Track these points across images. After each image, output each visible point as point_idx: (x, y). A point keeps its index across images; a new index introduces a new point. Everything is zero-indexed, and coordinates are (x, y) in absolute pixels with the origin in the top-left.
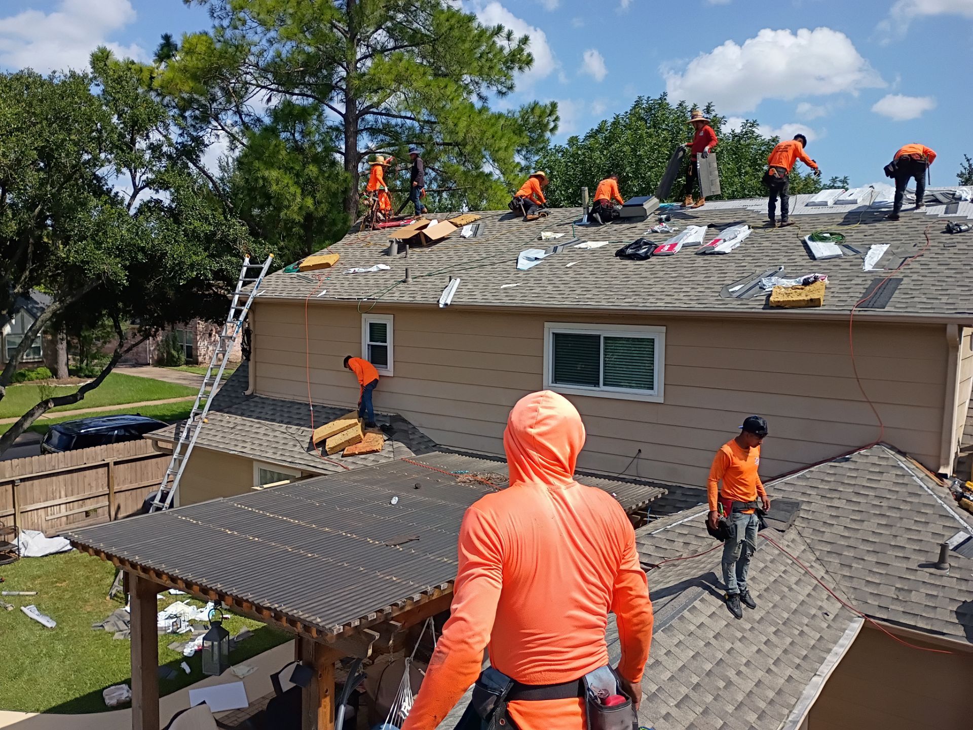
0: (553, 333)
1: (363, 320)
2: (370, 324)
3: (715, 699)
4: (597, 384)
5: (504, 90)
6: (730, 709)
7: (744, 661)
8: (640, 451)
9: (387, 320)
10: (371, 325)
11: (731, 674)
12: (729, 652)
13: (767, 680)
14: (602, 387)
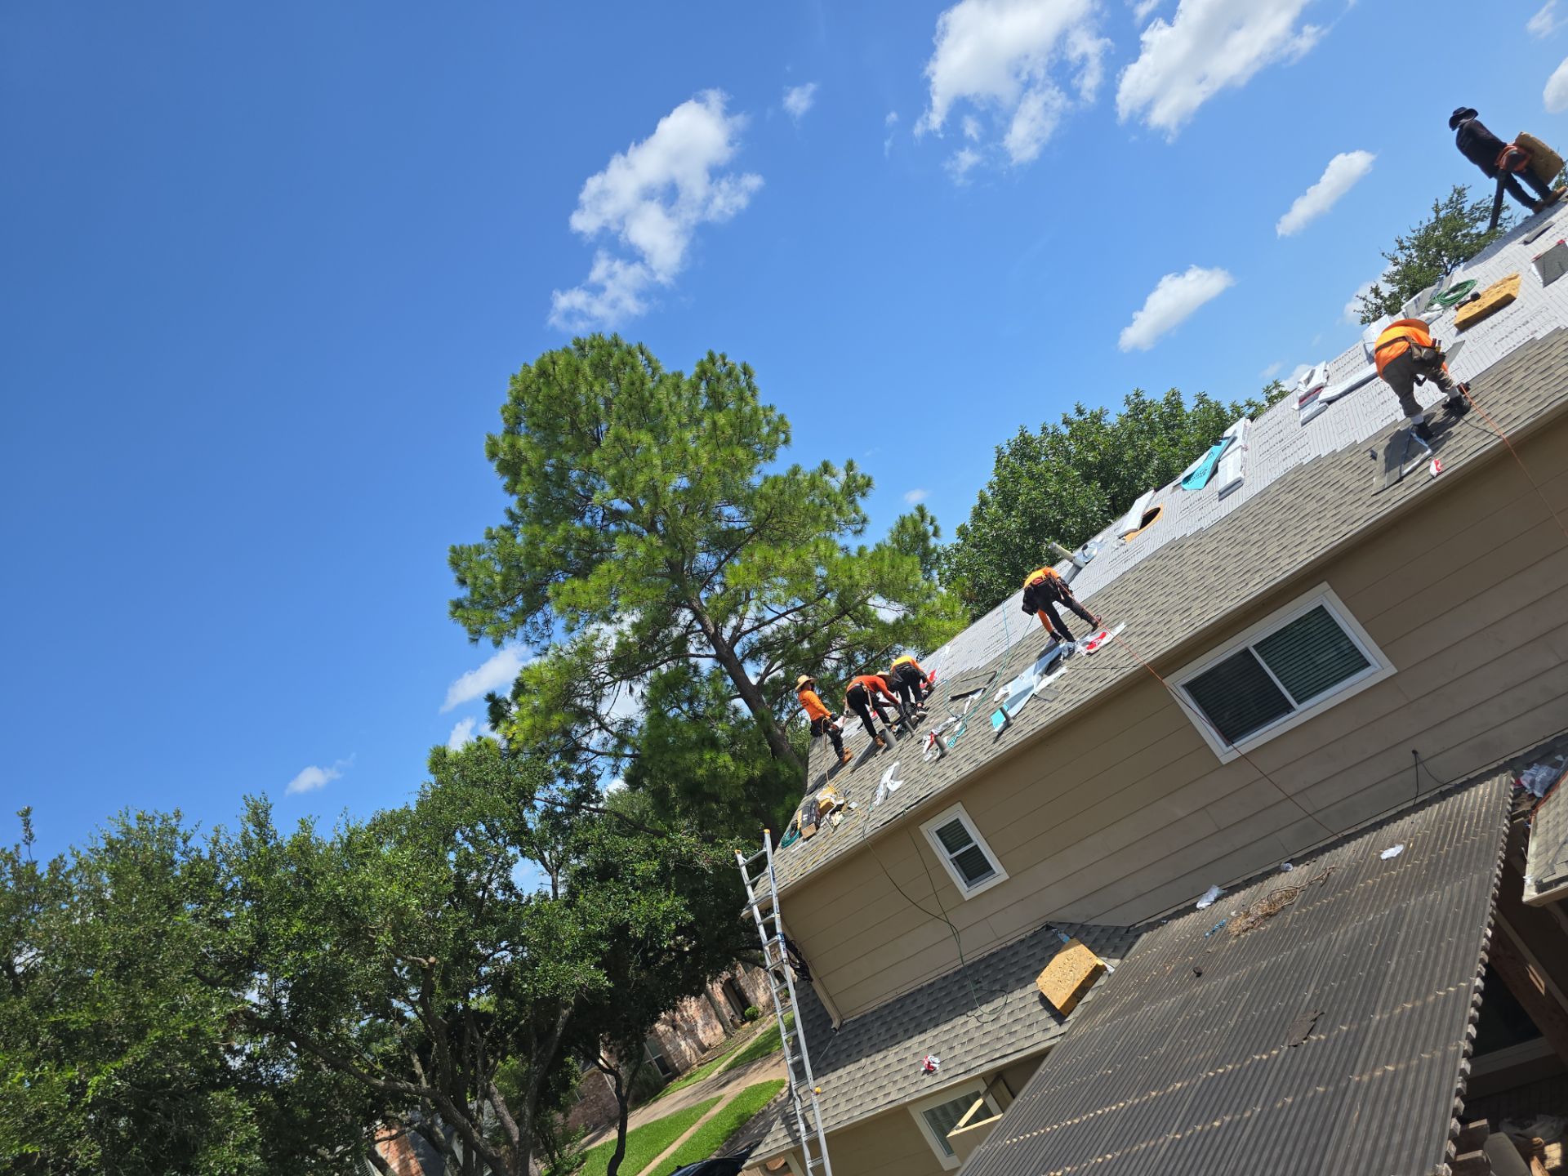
0: (1183, 686)
1: (926, 834)
2: (937, 832)
4: (1289, 708)
5: (859, 527)
8: (1415, 752)
9: (957, 813)
10: (939, 832)
14: (1299, 708)
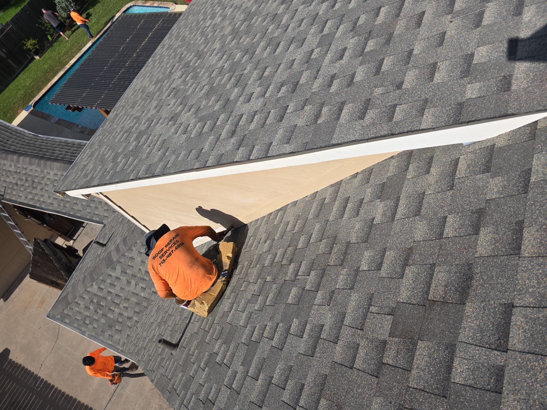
3: (28, 186)
6: (28, 191)
7: (47, 189)
11: (39, 187)
12: (46, 184)
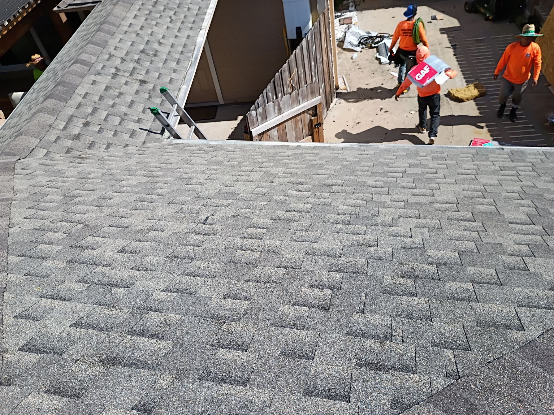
13: (176, 41)
